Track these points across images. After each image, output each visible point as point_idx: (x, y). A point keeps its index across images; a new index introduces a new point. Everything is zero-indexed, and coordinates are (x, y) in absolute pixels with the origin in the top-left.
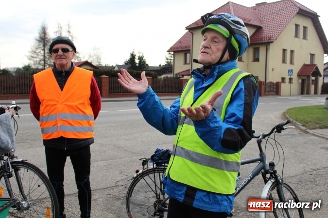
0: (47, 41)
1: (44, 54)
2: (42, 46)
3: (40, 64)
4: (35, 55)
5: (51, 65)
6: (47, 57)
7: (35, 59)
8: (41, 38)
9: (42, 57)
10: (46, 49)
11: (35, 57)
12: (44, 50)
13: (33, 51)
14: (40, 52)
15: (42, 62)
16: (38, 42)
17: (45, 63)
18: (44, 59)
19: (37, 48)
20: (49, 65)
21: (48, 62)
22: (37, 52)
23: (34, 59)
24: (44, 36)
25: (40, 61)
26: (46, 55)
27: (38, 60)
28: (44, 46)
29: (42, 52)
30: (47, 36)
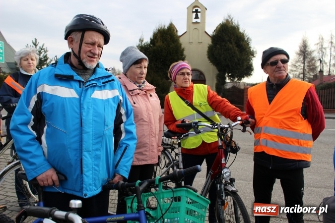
0: (307, 54)
1: (304, 67)
2: (302, 59)
3: (299, 77)
4: (295, 69)
5: (311, 78)
6: (307, 70)
7: (295, 73)
8: (301, 51)
9: (302, 70)
10: (306, 62)
11: (295, 71)
12: (304, 63)
13: (293, 65)
14: (300, 65)
15: (302, 76)
16: (298, 56)
17: (304, 76)
18: (304, 72)
19: (297, 62)
20: (308, 78)
21: (308, 75)
22: (297, 65)
23: (293, 72)
24: (305, 49)
25: (299, 74)
26: (306, 68)
27: (297, 73)
28: (304, 59)
29: (302, 65)
30: (307, 49)
